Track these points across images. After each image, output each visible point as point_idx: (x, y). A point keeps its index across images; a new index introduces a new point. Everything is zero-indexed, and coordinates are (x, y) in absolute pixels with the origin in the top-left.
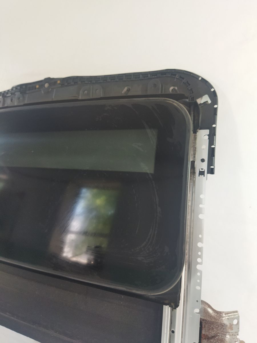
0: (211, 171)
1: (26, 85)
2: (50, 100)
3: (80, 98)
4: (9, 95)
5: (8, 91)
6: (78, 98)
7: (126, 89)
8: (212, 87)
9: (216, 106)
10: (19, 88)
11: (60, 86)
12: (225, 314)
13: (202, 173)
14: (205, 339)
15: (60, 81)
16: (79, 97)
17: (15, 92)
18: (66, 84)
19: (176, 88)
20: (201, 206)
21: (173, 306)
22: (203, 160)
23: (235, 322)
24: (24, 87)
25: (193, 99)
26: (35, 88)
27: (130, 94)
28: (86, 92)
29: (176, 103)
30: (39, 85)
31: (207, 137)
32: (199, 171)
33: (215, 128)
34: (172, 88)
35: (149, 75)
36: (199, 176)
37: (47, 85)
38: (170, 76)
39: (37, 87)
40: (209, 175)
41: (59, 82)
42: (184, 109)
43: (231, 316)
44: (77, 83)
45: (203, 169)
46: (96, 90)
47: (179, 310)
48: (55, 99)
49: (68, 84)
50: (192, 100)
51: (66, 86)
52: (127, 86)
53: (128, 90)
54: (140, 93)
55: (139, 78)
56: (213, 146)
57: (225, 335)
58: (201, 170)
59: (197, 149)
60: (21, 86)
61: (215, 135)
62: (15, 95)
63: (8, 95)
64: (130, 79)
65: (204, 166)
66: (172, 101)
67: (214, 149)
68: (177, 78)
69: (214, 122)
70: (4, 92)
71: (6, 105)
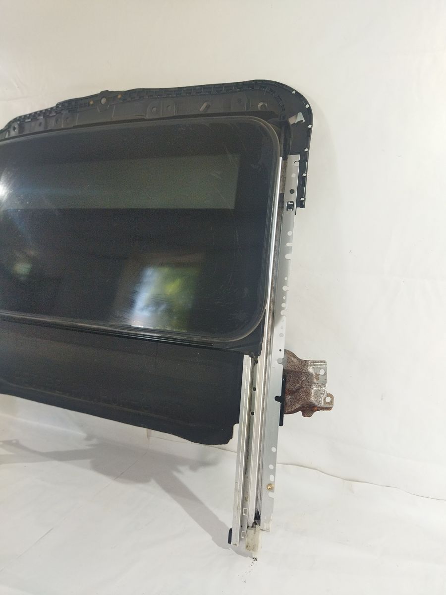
0: (301, 204)
1: (76, 100)
2: (109, 120)
3: (147, 117)
4: (54, 114)
5: (52, 108)
6: (145, 118)
7: (205, 105)
8: (307, 103)
9: (310, 126)
10: (67, 105)
11: (121, 101)
12: (311, 363)
13: (290, 207)
14: (290, 394)
15: (122, 96)
16: (145, 116)
17: (62, 110)
18: (129, 99)
19: (266, 105)
20: (288, 244)
21: (253, 355)
22: (292, 191)
23: (322, 372)
24: (73, 103)
25: (284, 117)
26: (89, 105)
27: (209, 112)
28: (154, 109)
29: (262, 122)
30: (94, 101)
31: (298, 164)
32: (288, 204)
33: (307, 153)
34: (260, 104)
35: (233, 88)
36: (287, 210)
37: (103, 101)
38: (258, 88)
39: (91, 103)
40: (298, 209)
41: (119, 96)
42: (272, 130)
43: (318, 365)
44: (143, 97)
45: (292, 202)
46: (168, 106)
47: (261, 359)
48: (114, 120)
49: (132, 98)
50: (283, 119)
51: (129, 101)
52: (205, 102)
53: (208, 107)
54: (222, 111)
55: (221, 91)
56: (304, 175)
57: (311, 386)
58: (289, 203)
59: (286, 179)
60: (69, 102)
61: (307, 161)
62: (62, 114)
63: (51, 115)
64: (210, 92)
65: (294, 198)
66: (258, 120)
67: (305, 178)
68: (267, 92)
69: (307, 146)
70: (46, 110)
71: (49, 128)
